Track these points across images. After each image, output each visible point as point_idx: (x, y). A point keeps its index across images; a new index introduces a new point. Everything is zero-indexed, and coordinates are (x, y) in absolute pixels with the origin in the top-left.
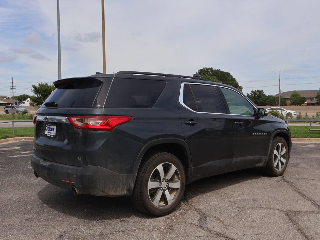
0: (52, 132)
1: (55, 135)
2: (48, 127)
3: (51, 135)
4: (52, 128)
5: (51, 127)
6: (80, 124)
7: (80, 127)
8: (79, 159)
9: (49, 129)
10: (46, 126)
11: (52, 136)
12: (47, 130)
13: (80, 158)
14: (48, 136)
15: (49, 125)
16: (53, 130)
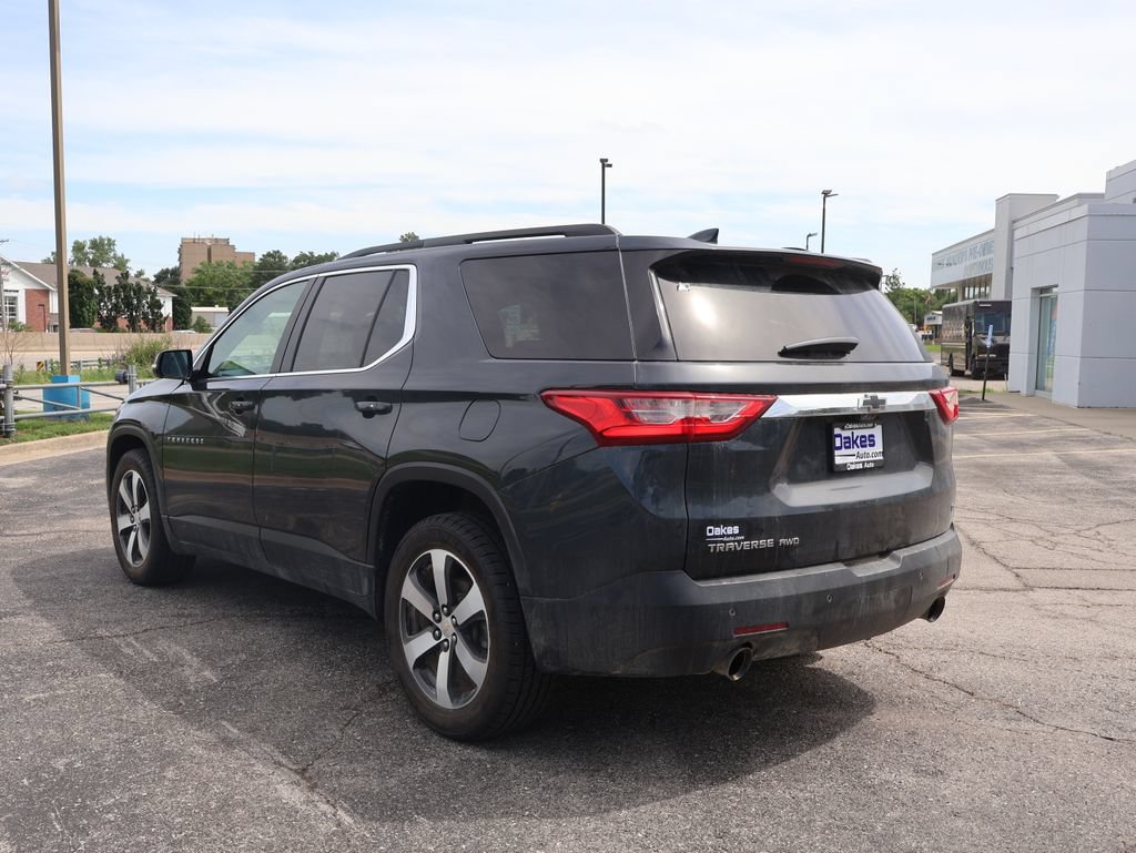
0: (869, 450)
1: (881, 458)
3: (864, 463)
4: (863, 436)
5: (858, 433)
9: (849, 443)
10: (837, 431)
11: (872, 465)
12: (840, 448)
14: (853, 467)
15: (850, 426)
16: (868, 443)
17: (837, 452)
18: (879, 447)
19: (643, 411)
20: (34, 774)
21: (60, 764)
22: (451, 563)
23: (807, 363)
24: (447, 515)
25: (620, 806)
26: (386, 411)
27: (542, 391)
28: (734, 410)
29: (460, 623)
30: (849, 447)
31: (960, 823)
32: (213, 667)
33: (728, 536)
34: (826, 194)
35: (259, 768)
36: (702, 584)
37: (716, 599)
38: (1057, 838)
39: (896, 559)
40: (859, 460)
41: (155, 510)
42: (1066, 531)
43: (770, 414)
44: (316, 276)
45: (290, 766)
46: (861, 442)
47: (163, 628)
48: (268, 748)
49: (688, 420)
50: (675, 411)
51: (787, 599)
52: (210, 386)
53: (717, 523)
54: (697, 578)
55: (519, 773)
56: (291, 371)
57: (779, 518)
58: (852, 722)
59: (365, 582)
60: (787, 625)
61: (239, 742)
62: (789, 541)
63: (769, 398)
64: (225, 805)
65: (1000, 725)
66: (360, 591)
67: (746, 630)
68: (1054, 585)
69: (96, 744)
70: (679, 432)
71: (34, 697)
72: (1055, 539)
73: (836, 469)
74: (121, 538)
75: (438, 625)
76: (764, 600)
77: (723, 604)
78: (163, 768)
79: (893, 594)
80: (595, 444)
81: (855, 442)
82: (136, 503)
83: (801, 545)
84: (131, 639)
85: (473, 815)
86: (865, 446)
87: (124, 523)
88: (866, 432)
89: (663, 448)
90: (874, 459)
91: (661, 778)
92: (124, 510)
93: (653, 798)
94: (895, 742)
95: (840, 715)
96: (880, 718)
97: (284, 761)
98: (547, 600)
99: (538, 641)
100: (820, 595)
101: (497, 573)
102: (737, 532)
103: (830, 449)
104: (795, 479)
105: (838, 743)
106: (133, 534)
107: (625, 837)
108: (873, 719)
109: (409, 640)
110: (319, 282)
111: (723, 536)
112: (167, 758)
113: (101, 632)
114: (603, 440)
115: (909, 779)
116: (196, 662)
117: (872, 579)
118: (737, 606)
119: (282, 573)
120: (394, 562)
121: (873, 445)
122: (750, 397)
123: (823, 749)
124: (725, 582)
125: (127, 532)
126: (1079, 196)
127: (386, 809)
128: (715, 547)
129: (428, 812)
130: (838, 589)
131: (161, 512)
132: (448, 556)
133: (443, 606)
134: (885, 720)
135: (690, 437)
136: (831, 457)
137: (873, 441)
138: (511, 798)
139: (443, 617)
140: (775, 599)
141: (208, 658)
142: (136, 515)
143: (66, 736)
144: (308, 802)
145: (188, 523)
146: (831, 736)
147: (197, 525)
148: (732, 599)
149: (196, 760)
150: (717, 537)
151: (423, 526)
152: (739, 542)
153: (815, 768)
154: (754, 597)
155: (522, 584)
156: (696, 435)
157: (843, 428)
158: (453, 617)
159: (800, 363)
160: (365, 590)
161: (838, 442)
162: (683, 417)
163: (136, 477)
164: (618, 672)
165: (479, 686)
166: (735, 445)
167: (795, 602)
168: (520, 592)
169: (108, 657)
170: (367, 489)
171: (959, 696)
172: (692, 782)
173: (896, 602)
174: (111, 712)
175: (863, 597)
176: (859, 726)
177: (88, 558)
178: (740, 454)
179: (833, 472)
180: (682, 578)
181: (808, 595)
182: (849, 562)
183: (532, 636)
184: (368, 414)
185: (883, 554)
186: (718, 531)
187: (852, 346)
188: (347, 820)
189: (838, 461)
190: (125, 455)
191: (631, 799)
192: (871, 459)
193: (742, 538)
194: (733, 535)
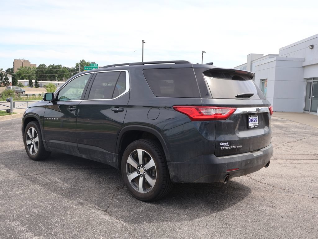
0: (255, 122)
4: (254, 119)
5: (254, 118)
9: (252, 120)
12: (250, 122)
15: (252, 116)
17: (249, 123)
18: (258, 122)
19: (204, 111)
20: (29, 213)
21: (35, 210)
22: (144, 153)
23: (243, 99)
24: (142, 140)
25: (196, 218)
26: (122, 111)
27: (173, 106)
28: (227, 112)
29: (146, 169)
30: (252, 122)
31: (284, 219)
32: (67, 183)
33: (226, 145)
34: (203, 52)
35: (93, 210)
36: (219, 158)
37: (223, 162)
38: (309, 222)
39: (262, 151)
40: (253, 125)
41: (40, 139)
42: (280, 144)
43: (235, 113)
44: (94, 72)
45: (102, 210)
47: (47, 172)
48: (93, 205)
49: (216, 114)
50: (213, 112)
51: (239, 161)
52: (58, 103)
53: (223, 142)
54: (218, 156)
55: (166, 210)
56: (88, 99)
57: (237, 140)
58: (247, 195)
59: (115, 158)
60: (239, 169)
61: (84, 204)
62: (239, 147)
63: (235, 108)
64: (88, 220)
65: (284, 194)
66: (113, 161)
67: (229, 170)
68: (282, 158)
69: (43, 205)
70: (214, 117)
71: (18, 192)
72: (278, 146)
73: (249, 127)
74: (28, 147)
75: (139, 170)
76: (234, 162)
77: (224, 163)
78: (66, 211)
79: (262, 160)
80: (190, 120)
81: (253, 120)
82: (33, 136)
83: (242, 148)
84: (39, 176)
85: (158, 221)
87: (29, 142)
88: (255, 118)
89: (208, 122)
91: (204, 210)
92: (29, 139)
93: (204, 215)
94: (259, 200)
95: (243, 193)
96: (253, 193)
97: (99, 208)
98: (175, 163)
99: (172, 174)
100: (246, 161)
101: (159, 156)
102: (227, 144)
103: (248, 122)
104: (240, 130)
105: (246, 199)
106: (32, 146)
107: (201, 226)
108: (252, 193)
109: (129, 175)
110: (95, 75)
111: (224, 145)
112: (66, 208)
113: (29, 174)
114: (193, 119)
115: (268, 209)
116: (61, 182)
117: (257, 157)
118: (228, 164)
119: (84, 156)
120: (125, 153)
122: (231, 108)
123: (243, 201)
124: (224, 157)
125: (30, 145)
126: (269, 55)
127: (133, 220)
128: (222, 148)
129: (145, 221)
130: (250, 159)
131: (43, 139)
132: (143, 151)
133: (141, 165)
134: (255, 194)
135: (216, 119)
136: (248, 124)
137: (257, 120)
138: (166, 216)
139: (141, 168)
140: (236, 162)
141: (64, 180)
142: (33, 140)
143: (33, 203)
144: (112, 219)
145: (52, 142)
146: (243, 198)
147: (55, 143)
148: (226, 162)
149: (74, 209)
150: (223, 145)
151: (135, 143)
152: (228, 147)
153: (242, 207)
154: (232, 161)
155: (168, 158)
156: (218, 118)
157: (250, 117)
158: (144, 168)
159: (241, 99)
160: (114, 161)
162: (215, 113)
163: (33, 129)
164: (195, 182)
165: (153, 187)
166: (228, 121)
167: (241, 163)
168: (167, 161)
169: (35, 181)
170: (116, 133)
171: (270, 187)
172: (212, 211)
173: (262, 162)
174: (43, 196)
175: (255, 161)
176: (249, 195)
177: (15, 153)
178: (229, 123)
179: (248, 128)
180: (214, 157)
181: (244, 161)
182: (251, 152)
183: (170, 173)
184: (116, 112)
185: (258, 150)
186: (223, 144)
187: (252, 95)
188: (124, 224)
189: (250, 125)
190: (30, 123)
191: (198, 216)
192: (256, 125)
193: (229, 146)
194: (227, 145)
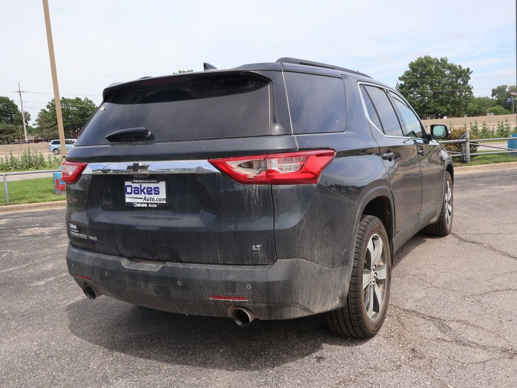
0: (153, 196)
1: (165, 202)
2: (134, 185)
3: (148, 204)
4: (148, 188)
5: (144, 185)
6: (251, 173)
7: (251, 179)
8: (254, 249)
9: (137, 191)
10: (127, 183)
11: (156, 206)
12: (131, 193)
13: (259, 246)
14: (139, 205)
15: (136, 181)
16: (153, 192)
17: (127, 196)
18: (163, 195)
30: (138, 193)
40: (145, 201)
43: (85, 172)
46: (147, 191)
51: (89, 266)
53: (71, 222)
60: (92, 280)
62: (92, 238)
63: (84, 164)
67: (79, 275)
73: (127, 205)
81: (142, 191)
83: (97, 241)
86: (152, 194)
88: (153, 186)
90: (159, 202)
103: (123, 192)
118: (74, 263)
121: (158, 194)
130: (112, 271)
136: (123, 198)
137: (159, 192)
140: (84, 265)
148: (73, 259)
152: (77, 233)
154: (79, 261)
157: (133, 183)
161: (129, 190)
167: (91, 269)
181: (96, 267)
189: (128, 200)
192: (156, 202)
193: (77, 231)
194: (75, 229)
